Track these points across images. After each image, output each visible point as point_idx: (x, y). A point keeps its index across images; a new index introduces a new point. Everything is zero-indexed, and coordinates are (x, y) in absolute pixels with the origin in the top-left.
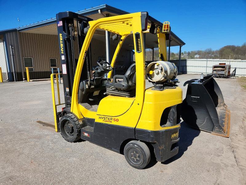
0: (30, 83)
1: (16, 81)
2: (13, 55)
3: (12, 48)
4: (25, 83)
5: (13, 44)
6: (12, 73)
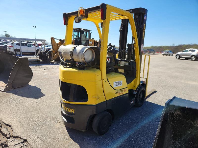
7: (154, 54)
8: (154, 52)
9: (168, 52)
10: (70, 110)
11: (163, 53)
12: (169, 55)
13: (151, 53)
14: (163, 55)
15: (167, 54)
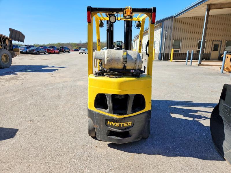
0: (172, 62)
1: (163, 60)
2: (165, 39)
3: (166, 33)
4: (169, 62)
5: (167, 30)
6: (162, 54)
7: (69, 53)
8: (68, 51)
9: (84, 50)
10: (126, 124)
11: (79, 51)
12: (86, 54)
13: (66, 51)
14: (80, 53)
15: (83, 52)
